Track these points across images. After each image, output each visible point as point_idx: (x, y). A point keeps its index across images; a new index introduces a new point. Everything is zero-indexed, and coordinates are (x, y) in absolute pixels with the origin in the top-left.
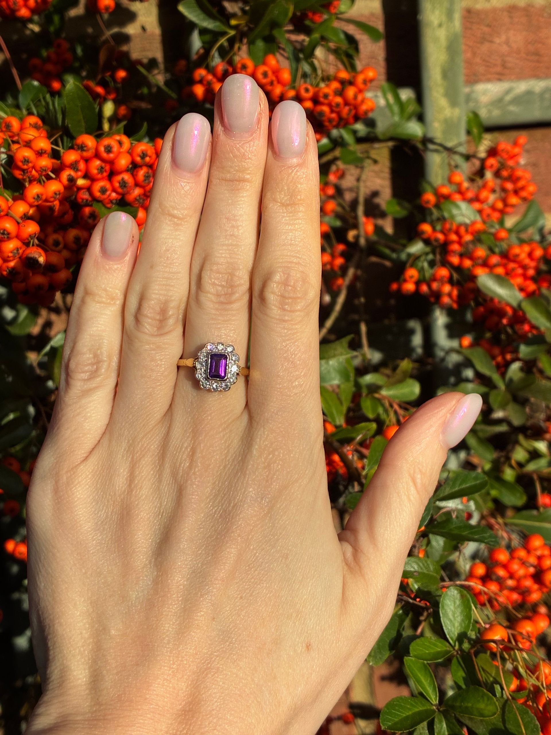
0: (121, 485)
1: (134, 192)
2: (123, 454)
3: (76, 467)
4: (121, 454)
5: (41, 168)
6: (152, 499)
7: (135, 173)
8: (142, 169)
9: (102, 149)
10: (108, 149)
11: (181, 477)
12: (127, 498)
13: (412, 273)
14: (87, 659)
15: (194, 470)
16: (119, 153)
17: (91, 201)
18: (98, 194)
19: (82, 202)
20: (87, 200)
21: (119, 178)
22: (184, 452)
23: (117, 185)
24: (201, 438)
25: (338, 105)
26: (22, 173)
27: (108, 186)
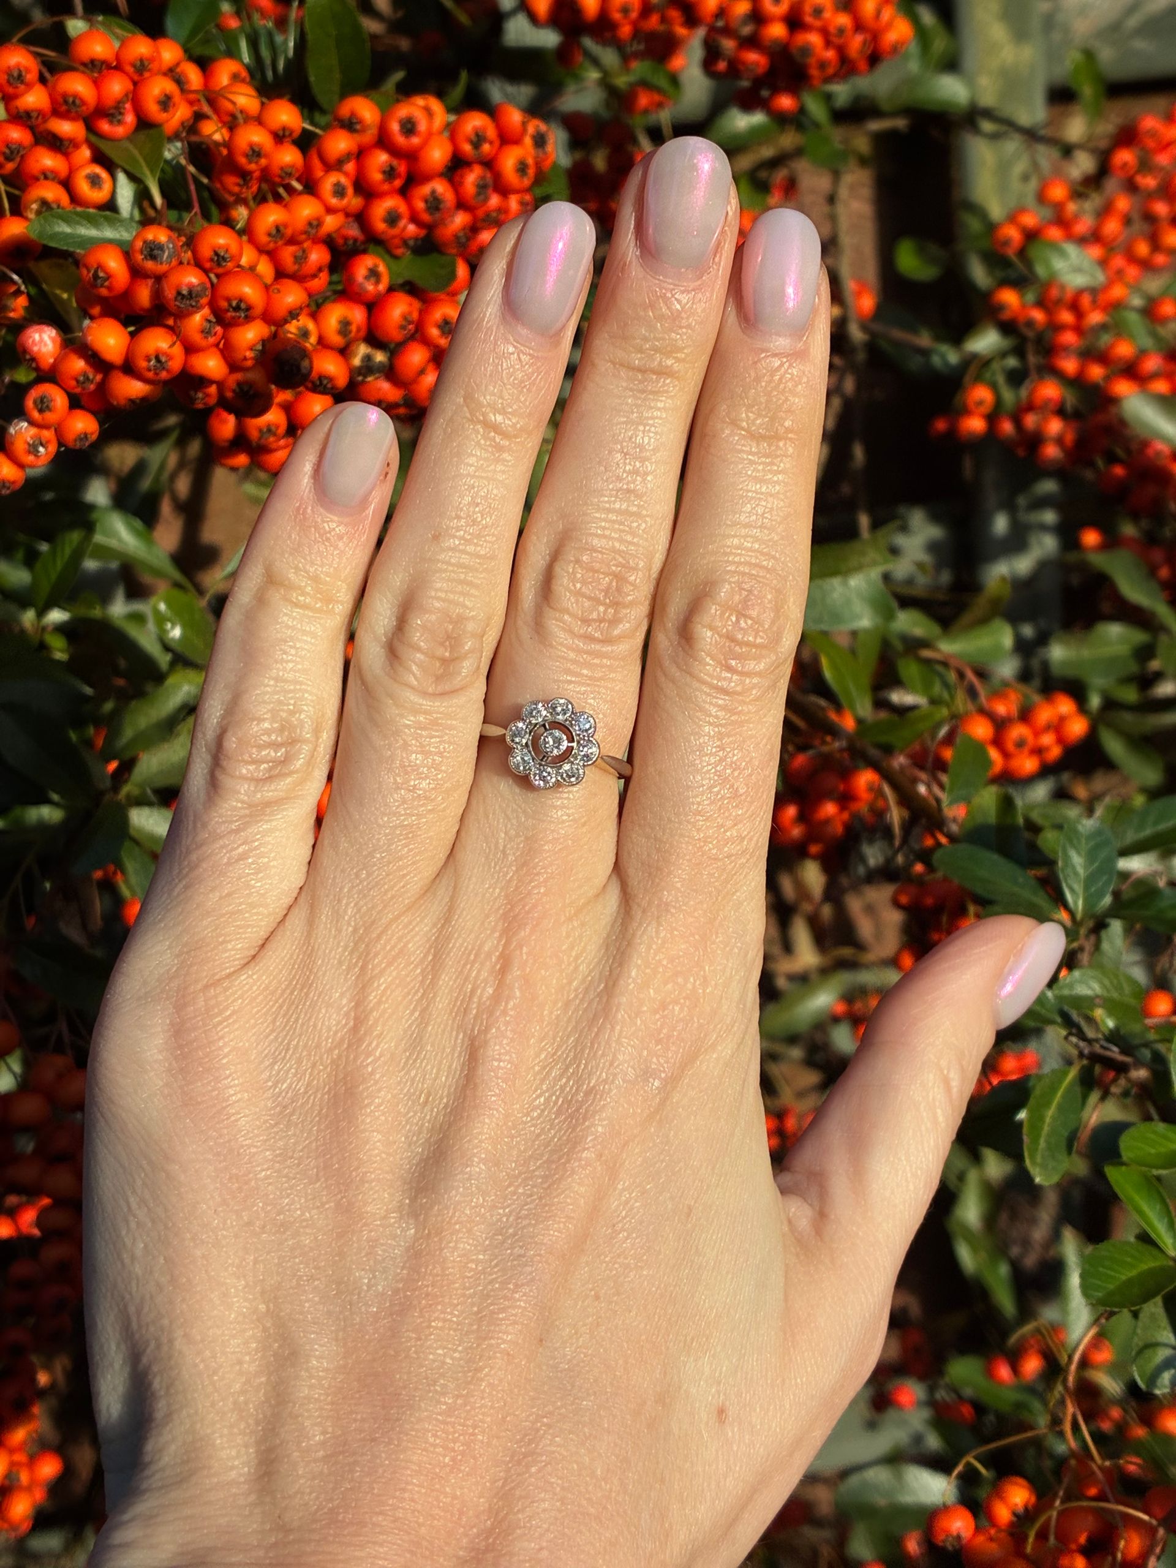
0: (334, 1028)
1: (452, 222)
2: (340, 957)
3: (229, 976)
4: (337, 957)
5: (282, 169)
6: (406, 1063)
7: (457, 179)
8: (471, 171)
9: (395, 127)
10: (409, 127)
11: (476, 1018)
12: (347, 1057)
13: (982, 394)
14: (251, 1421)
15: (507, 1004)
16: (430, 135)
17: (364, 243)
18: (381, 226)
19: (345, 243)
20: (355, 240)
21: (426, 189)
22: (482, 964)
23: (420, 205)
24: (523, 933)
25: (841, 31)
26: (241, 182)
27: (403, 208)
